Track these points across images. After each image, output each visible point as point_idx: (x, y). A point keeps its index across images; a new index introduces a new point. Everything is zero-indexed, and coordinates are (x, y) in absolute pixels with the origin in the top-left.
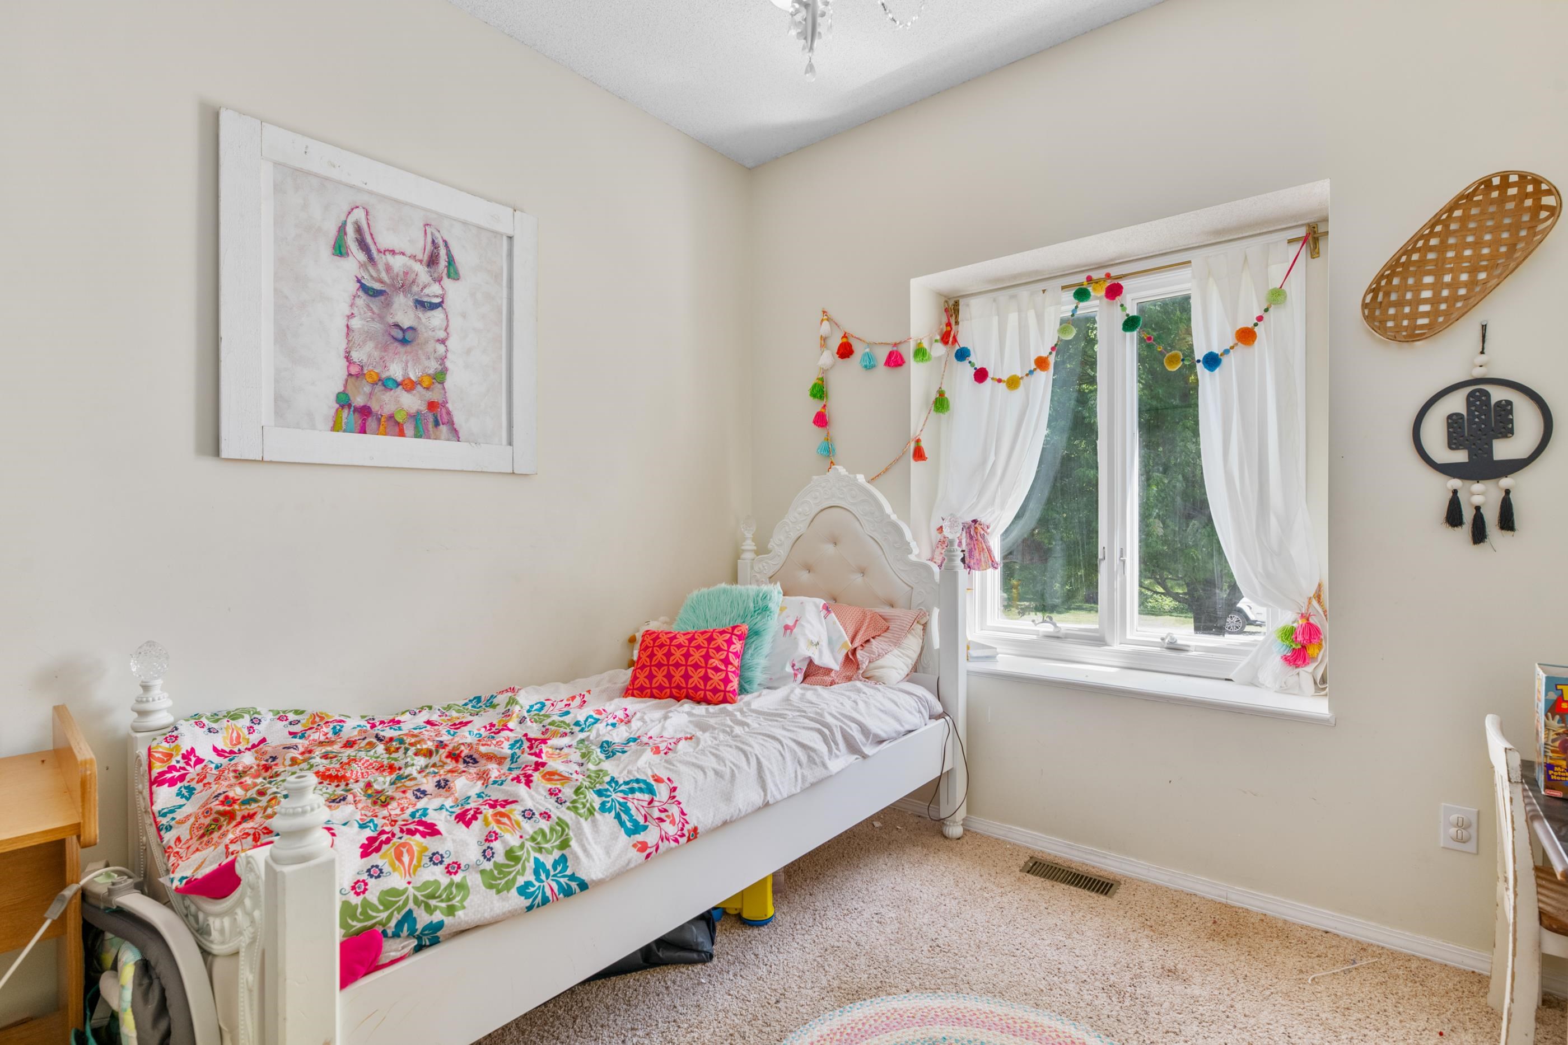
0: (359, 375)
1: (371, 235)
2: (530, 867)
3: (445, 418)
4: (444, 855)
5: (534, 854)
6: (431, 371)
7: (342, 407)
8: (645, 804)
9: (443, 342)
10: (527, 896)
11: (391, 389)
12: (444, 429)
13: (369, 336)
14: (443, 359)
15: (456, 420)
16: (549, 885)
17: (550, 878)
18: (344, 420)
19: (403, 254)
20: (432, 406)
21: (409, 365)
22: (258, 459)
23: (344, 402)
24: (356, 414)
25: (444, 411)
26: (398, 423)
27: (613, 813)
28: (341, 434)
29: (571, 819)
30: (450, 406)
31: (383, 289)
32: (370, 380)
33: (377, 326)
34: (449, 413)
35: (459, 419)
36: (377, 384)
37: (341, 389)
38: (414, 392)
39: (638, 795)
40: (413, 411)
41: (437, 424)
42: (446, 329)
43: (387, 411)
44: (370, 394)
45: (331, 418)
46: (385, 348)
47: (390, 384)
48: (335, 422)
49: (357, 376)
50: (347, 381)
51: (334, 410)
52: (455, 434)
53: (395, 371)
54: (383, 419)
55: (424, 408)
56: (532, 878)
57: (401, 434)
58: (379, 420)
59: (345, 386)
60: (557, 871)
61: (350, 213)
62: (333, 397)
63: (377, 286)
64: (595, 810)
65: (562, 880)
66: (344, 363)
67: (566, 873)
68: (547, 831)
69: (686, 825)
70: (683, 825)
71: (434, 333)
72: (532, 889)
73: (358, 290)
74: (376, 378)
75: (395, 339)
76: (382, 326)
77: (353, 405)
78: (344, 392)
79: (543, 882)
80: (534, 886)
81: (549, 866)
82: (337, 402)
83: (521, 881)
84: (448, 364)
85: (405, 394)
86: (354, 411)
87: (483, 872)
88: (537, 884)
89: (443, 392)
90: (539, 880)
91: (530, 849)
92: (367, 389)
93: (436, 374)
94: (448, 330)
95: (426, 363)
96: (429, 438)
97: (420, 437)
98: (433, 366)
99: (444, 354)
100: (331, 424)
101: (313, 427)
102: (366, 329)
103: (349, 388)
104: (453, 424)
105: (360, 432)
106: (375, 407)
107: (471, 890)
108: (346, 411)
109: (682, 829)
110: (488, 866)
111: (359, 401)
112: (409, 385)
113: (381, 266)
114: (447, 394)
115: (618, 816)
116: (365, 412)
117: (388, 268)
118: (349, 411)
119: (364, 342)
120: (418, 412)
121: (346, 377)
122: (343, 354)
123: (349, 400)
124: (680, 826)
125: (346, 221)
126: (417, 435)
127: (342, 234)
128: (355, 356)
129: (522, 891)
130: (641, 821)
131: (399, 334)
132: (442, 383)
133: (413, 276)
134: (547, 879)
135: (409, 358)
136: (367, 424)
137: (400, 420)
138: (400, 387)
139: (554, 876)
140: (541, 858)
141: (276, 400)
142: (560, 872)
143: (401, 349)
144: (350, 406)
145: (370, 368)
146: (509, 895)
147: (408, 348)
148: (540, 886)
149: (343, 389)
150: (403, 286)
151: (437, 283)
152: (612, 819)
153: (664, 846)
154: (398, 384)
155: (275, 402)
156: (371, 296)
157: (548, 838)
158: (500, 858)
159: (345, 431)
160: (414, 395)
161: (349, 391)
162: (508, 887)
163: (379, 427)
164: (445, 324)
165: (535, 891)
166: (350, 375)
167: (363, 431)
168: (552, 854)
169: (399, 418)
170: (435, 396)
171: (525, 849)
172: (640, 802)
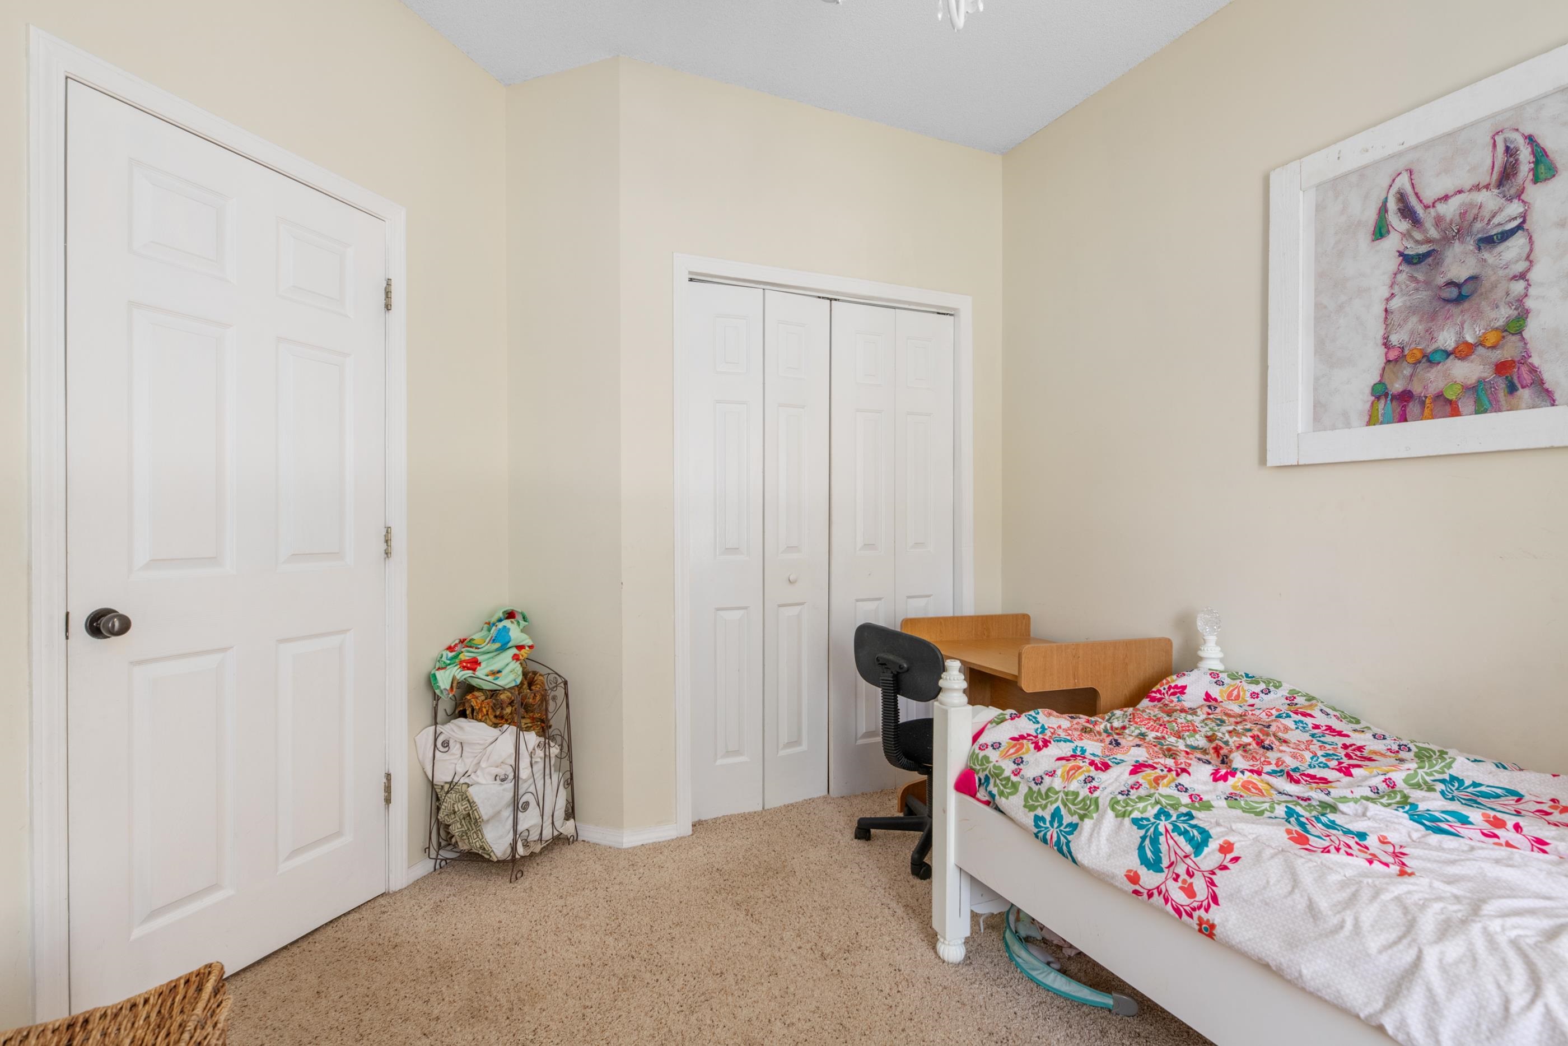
0: (1401, 358)
1: (1416, 194)
2: (1050, 810)
3: (1527, 377)
4: (1024, 763)
5: (1059, 803)
6: (1500, 323)
7: (1378, 398)
8: (1181, 854)
9: (1522, 276)
10: (1037, 826)
11: (1439, 363)
12: (1525, 394)
13: (1412, 310)
14: (1520, 300)
15: (1546, 376)
16: (1053, 833)
17: (1058, 830)
18: (1381, 412)
19: (1460, 192)
20: (1502, 368)
21: (1466, 326)
22: (1294, 464)
23: (1380, 393)
24: (1395, 403)
25: (1524, 369)
26: (1450, 402)
27: (1142, 832)
28: (1378, 427)
29: (1104, 805)
30: (1535, 360)
31: (1432, 248)
32: (1411, 360)
33: (1424, 295)
34: (1533, 370)
35: (1552, 373)
36: (1420, 362)
37: (1377, 379)
38: (1473, 357)
39: (1181, 840)
40: (1472, 380)
41: (1512, 389)
42: (1528, 258)
43: (1432, 390)
44: (1411, 376)
45: (1366, 412)
46: (1433, 317)
47: (1437, 357)
48: (1370, 416)
49: (1396, 360)
50: (1384, 369)
51: (1369, 403)
52: (1547, 396)
53: (1447, 339)
54: (1428, 401)
55: (1488, 373)
56: (1048, 818)
57: (1455, 412)
58: (1423, 403)
59: (1382, 376)
60: (1065, 830)
61: (1391, 186)
62: (1368, 391)
63: (1423, 249)
64: (1129, 816)
65: (1062, 838)
66: (1383, 350)
67: (1068, 837)
68: (1080, 798)
69: (1202, 910)
70: (1200, 908)
71: (1507, 271)
72: (1042, 824)
73: (1400, 264)
74: (1419, 355)
75: (1448, 301)
76: (1429, 293)
77: (1391, 393)
78: (1380, 382)
79: (1053, 827)
80: (1045, 823)
81: (1065, 822)
82: (1372, 395)
83: (1039, 812)
84: (1529, 303)
85: (1458, 363)
86: (1392, 400)
87: (1030, 788)
88: (1048, 825)
89: (1521, 344)
90: (1052, 823)
91: (1060, 798)
92: (1407, 371)
93: (1507, 324)
94: (1531, 258)
95: (1493, 315)
96: (1500, 410)
97: (1485, 411)
98: (1504, 314)
99: (1523, 292)
100: (1366, 419)
101: (1348, 425)
102: (1408, 304)
103: (1386, 376)
104: (1542, 382)
105: (1400, 421)
106: (1417, 389)
107: (1018, 793)
108: (1383, 401)
109: (1194, 909)
110: (1035, 788)
111: (1397, 387)
112: (1463, 351)
113: (1429, 224)
114: (1528, 346)
115: (1143, 838)
116: (1405, 397)
117: (1438, 220)
118: (1386, 401)
119: (1406, 320)
120: (1481, 381)
121: (1382, 365)
122: (1380, 341)
123: (1386, 388)
124: (1195, 904)
125: (1386, 198)
126: (1479, 411)
127: (1383, 212)
128: (1395, 339)
129: (1038, 819)
130: (1165, 863)
131: (1453, 292)
132: (1520, 333)
133: (1475, 211)
134: (1057, 828)
135: (1465, 317)
136: (1408, 410)
137: (1453, 398)
138: (1452, 357)
139: (1061, 831)
140: (1063, 811)
141: (1315, 406)
142: (1065, 832)
143: (1455, 310)
144: (1386, 395)
145: (1413, 346)
146: (1029, 814)
147: (1466, 305)
148: (1048, 828)
149: (1379, 379)
150: (1459, 231)
151: (1516, 201)
152: (1138, 836)
153: (1157, 900)
154: (1448, 354)
155: (1314, 409)
156: (1416, 264)
157: (1076, 802)
158: (1043, 788)
159: (1381, 423)
160: (1472, 362)
161: (1387, 381)
162: (1032, 808)
163: (1423, 411)
164: (1527, 249)
165: (1043, 827)
166: (1388, 361)
167: (1403, 418)
168: (1072, 816)
169: (1450, 395)
170: (1508, 352)
171: (1057, 796)
172: (1176, 847)
